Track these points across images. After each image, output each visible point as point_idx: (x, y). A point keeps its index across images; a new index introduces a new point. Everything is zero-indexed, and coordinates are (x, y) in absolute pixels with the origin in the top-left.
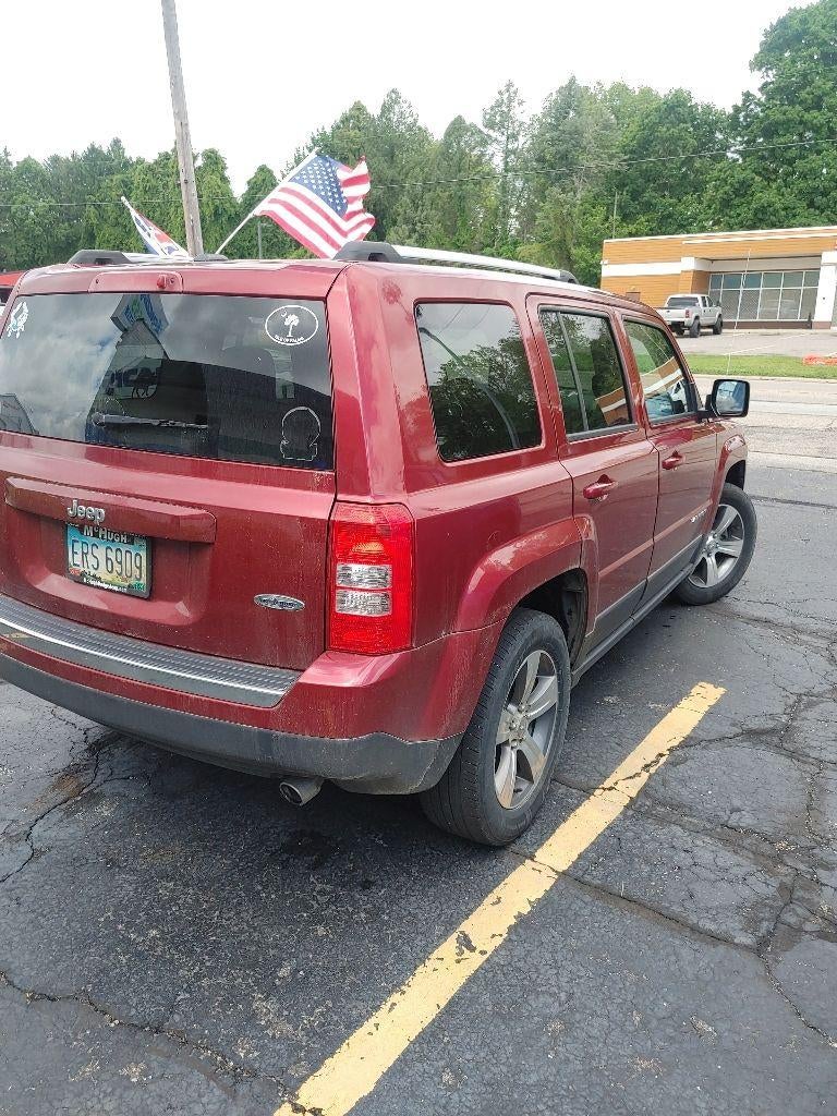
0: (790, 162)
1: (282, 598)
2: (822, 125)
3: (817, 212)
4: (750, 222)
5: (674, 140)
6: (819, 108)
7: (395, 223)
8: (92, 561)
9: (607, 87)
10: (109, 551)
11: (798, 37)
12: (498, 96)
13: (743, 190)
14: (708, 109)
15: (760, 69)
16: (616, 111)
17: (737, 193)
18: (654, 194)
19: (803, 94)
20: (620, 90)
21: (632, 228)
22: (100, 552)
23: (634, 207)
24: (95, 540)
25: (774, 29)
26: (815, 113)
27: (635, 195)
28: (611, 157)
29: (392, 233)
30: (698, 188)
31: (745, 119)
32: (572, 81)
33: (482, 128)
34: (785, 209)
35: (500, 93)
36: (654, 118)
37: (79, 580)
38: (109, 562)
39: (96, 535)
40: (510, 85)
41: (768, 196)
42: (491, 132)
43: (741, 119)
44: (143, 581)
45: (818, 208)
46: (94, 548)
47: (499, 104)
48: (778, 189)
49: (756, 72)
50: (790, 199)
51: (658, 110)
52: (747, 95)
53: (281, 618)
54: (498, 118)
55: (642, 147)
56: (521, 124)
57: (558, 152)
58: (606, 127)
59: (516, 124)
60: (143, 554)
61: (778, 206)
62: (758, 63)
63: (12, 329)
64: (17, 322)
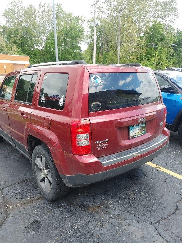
8: (135, 132)
10: (138, 128)
37: (133, 138)
38: (138, 131)
39: (136, 126)
44: (145, 131)
60: (145, 125)
63: (95, 83)
64: (97, 81)
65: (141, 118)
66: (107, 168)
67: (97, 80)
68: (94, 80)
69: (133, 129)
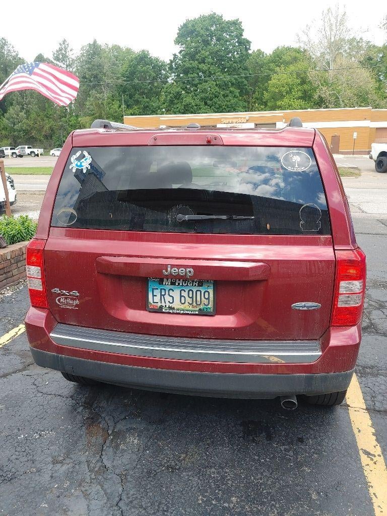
0: (196, 86)
1: (310, 304)
2: (206, 70)
3: (209, 107)
4: (183, 111)
5: (145, 72)
6: (204, 63)
7: (12, 104)
8: (168, 299)
9: (110, 46)
10: (183, 292)
11: (192, 32)
12: (60, 46)
13: (178, 96)
14: (157, 60)
15: (178, 44)
16: (116, 57)
17: (175, 97)
18: (139, 96)
19: (197, 57)
20: (116, 48)
21: (131, 111)
22: (176, 294)
23: (131, 102)
24: (172, 287)
25: (182, 28)
26: (203, 65)
27: (131, 96)
28: (118, 78)
29: (11, 109)
30: (158, 94)
31: (175, 66)
32: (95, 42)
33: (53, 61)
34: (196, 105)
35: (60, 44)
36: (135, 62)
37: (159, 311)
38: (183, 298)
39: (173, 284)
40: (64, 41)
41: (188, 100)
42: (58, 63)
43: (174, 66)
44: (211, 305)
45: (209, 106)
46: (171, 291)
47: (61, 50)
48: (192, 96)
49: (177, 46)
50: (198, 102)
51: (136, 58)
52: (175, 55)
53: (307, 314)
54: (61, 56)
55: (131, 75)
56: (73, 60)
57: (92, 74)
58: (114, 64)
59: (70, 59)
60: (211, 291)
61: (193, 104)
62: (177, 42)
63: (76, 167)
64: (81, 163)
65: (173, 266)
66: (60, 350)
67: (81, 161)
68: (76, 162)
69: (161, 289)
